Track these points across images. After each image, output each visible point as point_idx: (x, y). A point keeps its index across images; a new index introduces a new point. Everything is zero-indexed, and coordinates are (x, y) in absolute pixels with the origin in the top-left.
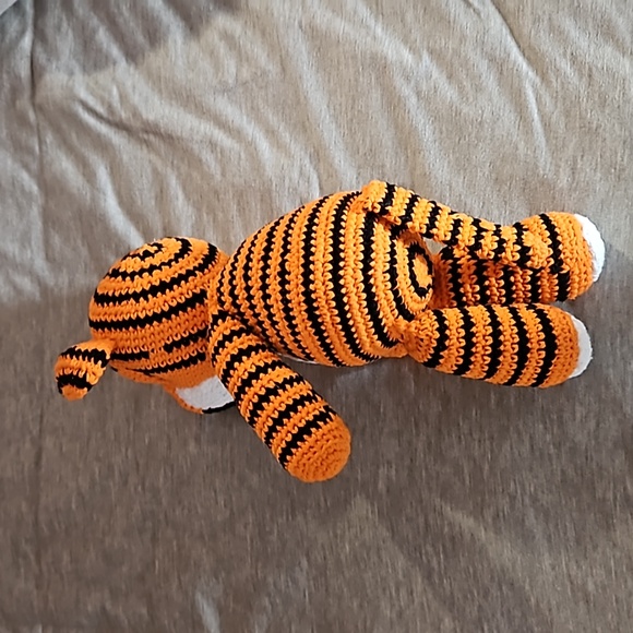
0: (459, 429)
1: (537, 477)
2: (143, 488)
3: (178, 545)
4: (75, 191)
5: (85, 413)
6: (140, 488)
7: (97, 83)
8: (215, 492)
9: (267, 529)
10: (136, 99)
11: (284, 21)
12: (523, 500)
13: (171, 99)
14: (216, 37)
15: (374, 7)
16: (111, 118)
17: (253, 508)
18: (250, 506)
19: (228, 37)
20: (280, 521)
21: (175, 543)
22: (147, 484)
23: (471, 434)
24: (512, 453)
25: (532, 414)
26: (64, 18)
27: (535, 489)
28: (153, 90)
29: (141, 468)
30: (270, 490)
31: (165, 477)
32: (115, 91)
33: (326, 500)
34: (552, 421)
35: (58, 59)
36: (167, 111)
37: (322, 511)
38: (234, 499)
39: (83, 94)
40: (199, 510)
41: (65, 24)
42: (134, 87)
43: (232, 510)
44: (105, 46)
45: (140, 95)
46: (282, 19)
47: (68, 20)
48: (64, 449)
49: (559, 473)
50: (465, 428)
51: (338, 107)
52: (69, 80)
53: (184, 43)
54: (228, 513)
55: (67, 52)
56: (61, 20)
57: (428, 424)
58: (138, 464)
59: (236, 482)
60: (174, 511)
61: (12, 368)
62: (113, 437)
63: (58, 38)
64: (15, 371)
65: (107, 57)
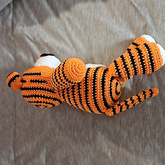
0: (133, 142)
1: (155, 158)
2: (43, 146)
3: (52, 162)
4: (24, 61)
5: (27, 124)
6: (42, 146)
7: (31, 30)
8: (63, 149)
9: (77, 162)
10: (42, 36)
11: (86, 16)
12: (150, 164)
13: (52, 36)
14: (65, 20)
15: (113, 13)
16: (34, 41)
17: (73, 155)
18: (72, 155)
19: (69, 19)
20: (80, 160)
21: (51, 162)
22: (44, 145)
23: (136, 144)
24: (148, 150)
25: (155, 140)
26: (22, 10)
27: (154, 161)
28: (47, 33)
29: (42, 141)
30: (78, 151)
31: (49, 144)
32: (36, 33)
33: (93, 156)
34: (160, 142)
35: (20, 22)
36: (51, 40)
37: (92, 159)
38: (68, 152)
39: (26, 33)
40: (58, 154)
41: (22, 12)
42: (42, 32)
43: (67, 155)
44: (33, 19)
45: (43, 34)
46: (85, 15)
47: (23, 10)
48: (22, 133)
49: (162, 157)
50: (134, 141)
51: (101, 43)
52: (22, 29)
53: (56, 20)
54: (66, 156)
55: (22, 20)
56: (21, 10)
57: (123, 139)
58: (41, 140)
59: (68, 148)
60: (51, 153)
61: (7, 109)
62: (35, 131)
63: (20, 15)
64: (8, 110)
65: (34, 22)
